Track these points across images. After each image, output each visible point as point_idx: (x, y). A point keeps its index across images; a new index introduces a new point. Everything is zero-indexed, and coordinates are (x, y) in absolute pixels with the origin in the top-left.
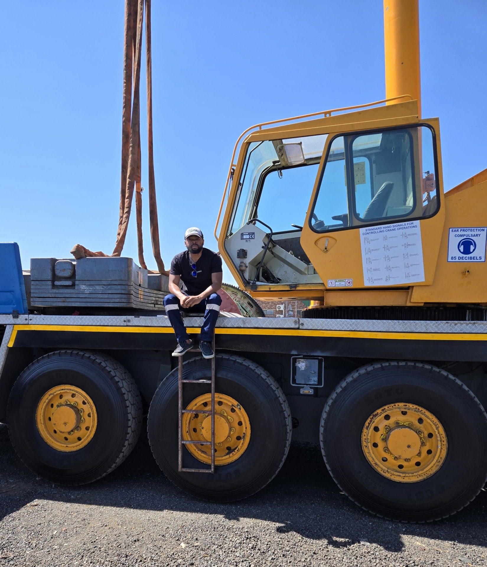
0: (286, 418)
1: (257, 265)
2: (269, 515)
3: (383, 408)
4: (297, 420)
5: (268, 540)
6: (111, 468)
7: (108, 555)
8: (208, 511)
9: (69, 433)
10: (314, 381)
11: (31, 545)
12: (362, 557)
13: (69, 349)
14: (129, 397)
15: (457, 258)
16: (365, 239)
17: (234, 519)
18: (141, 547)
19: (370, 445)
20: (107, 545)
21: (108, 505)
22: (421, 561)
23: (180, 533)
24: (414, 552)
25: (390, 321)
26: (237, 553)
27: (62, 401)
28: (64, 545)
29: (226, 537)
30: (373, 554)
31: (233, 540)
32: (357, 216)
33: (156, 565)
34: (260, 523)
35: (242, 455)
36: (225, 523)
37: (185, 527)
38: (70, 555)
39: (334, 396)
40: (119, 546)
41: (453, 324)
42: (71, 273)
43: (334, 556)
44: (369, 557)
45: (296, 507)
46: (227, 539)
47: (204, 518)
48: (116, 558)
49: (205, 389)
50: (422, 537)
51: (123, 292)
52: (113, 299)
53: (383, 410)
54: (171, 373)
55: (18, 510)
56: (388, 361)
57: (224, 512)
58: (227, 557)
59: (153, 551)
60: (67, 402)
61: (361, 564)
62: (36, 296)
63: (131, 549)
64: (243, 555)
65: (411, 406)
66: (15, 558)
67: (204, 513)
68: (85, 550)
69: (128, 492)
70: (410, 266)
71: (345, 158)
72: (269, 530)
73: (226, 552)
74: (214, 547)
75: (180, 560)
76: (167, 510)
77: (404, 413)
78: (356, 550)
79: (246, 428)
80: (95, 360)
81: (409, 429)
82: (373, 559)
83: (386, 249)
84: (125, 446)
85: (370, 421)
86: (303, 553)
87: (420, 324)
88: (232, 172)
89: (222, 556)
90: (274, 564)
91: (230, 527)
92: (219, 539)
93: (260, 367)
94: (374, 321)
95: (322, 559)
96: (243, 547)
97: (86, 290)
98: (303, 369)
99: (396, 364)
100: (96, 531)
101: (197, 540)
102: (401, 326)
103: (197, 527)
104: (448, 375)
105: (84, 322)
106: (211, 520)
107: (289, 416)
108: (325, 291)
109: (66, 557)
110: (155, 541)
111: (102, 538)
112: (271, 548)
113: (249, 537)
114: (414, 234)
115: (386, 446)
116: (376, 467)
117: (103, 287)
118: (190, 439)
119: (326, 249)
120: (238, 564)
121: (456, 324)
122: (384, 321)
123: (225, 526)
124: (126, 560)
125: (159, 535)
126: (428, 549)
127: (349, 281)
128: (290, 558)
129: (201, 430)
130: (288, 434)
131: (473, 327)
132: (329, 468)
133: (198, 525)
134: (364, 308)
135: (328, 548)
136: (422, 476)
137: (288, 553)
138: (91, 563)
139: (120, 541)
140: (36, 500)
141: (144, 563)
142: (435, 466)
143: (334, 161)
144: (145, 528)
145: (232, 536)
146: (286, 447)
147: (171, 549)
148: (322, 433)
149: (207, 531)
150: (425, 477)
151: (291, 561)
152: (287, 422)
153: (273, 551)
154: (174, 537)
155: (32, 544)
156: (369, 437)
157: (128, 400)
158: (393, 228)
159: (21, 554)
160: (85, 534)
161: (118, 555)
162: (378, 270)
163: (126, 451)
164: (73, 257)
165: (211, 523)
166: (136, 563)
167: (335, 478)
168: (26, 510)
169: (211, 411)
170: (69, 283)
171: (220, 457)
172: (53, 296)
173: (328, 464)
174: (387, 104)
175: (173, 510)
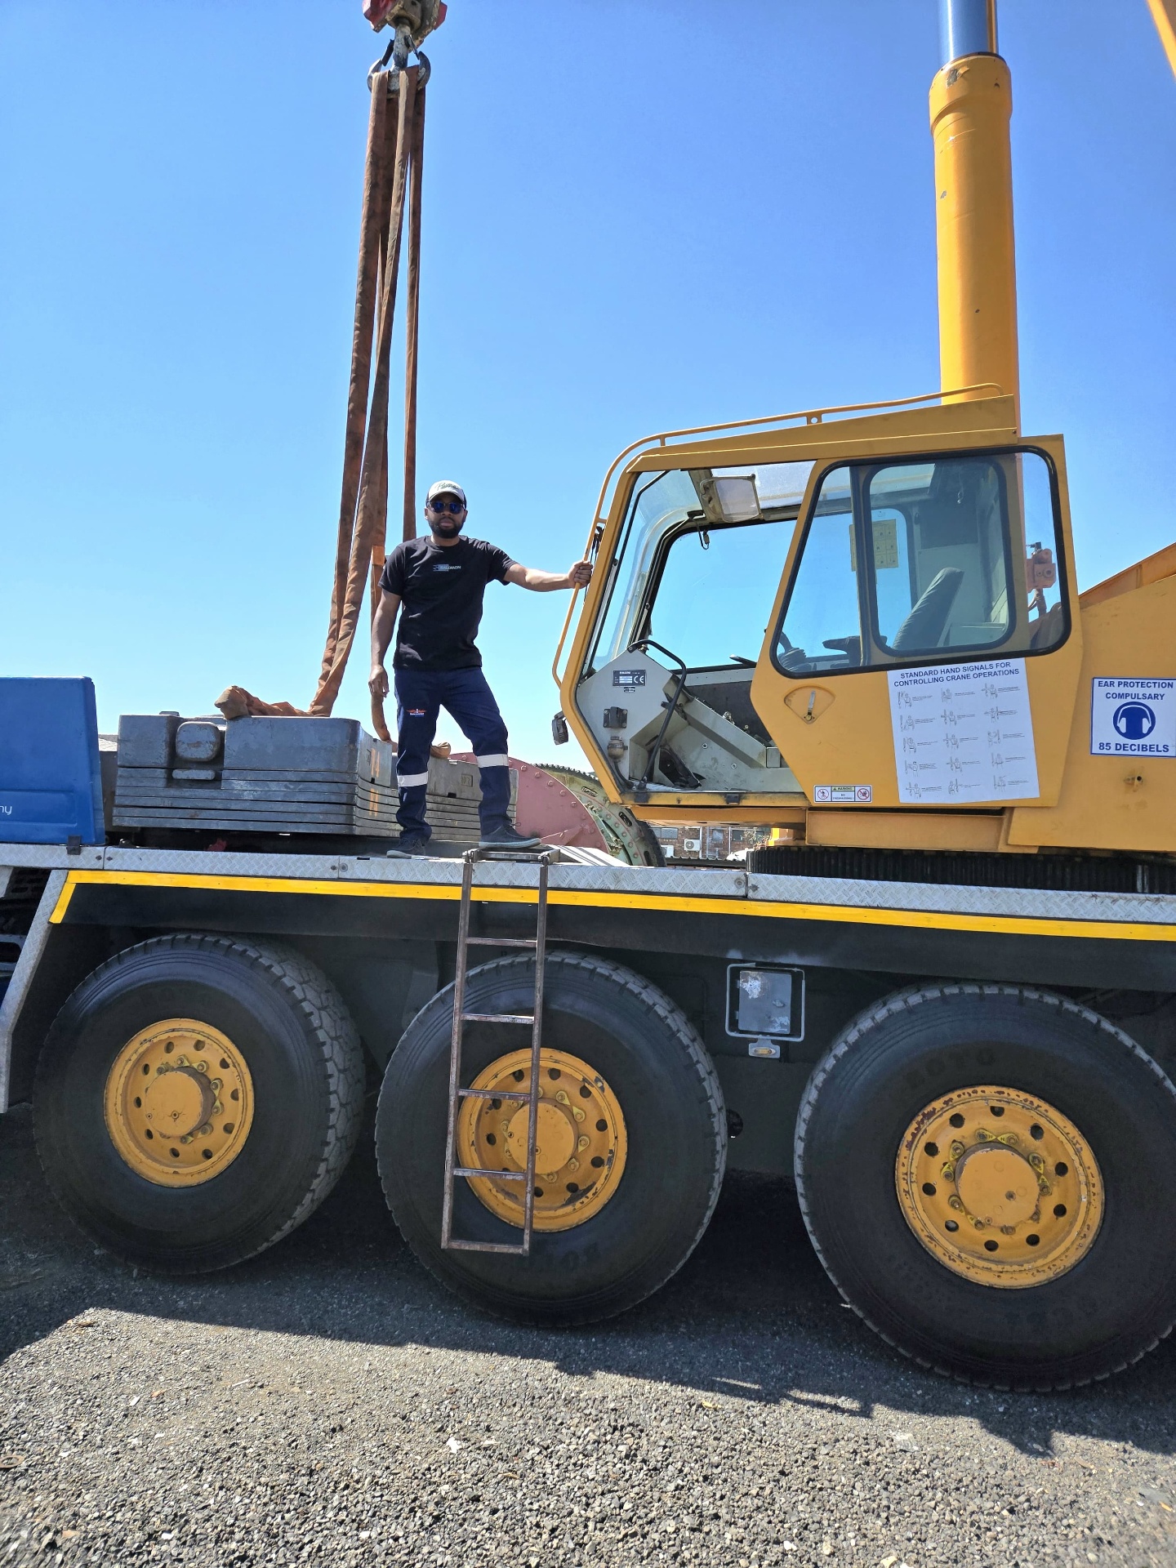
0: (714, 1116)
1: (649, 743)
2: (667, 1365)
3: (946, 1098)
4: (739, 1117)
5: (667, 1434)
6: (280, 1230)
7: (265, 1467)
8: (518, 1351)
9: (183, 1139)
10: (782, 1025)
11: (73, 1434)
12: (901, 1483)
13: (197, 931)
14: (335, 1052)
15: (1113, 746)
16: (899, 695)
17: (583, 1373)
18: (348, 1447)
19: (916, 1189)
20: (263, 1439)
21: (268, 1329)
22: (1046, 1496)
23: (447, 1410)
24: (1028, 1471)
25: (960, 887)
26: (590, 1469)
28: (156, 1437)
29: (562, 1424)
30: (927, 1476)
31: (579, 1434)
32: (880, 641)
33: (384, 1498)
34: (647, 1387)
35: (605, 1207)
36: (559, 1385)
37: (458, 1393)
38: (169, 1465)
39: (829, 1063)
40: (294, 1445)
41: (1108, 901)
42: (212, 751)
43: (830, 1481)
44: (918, 1485)
45: (735, 1346)
46: (564, 1431)
47: (506, 1368)
48: (284, 1476)
49: (518, 1038)
51: (333, 799)
52: (309, 815)
53: (946, 1103)
54: (437, 996)
55: (44, 1336)
56: (956, 983)
57: (558, 1354)
58: (563, 1480)
59: (378, 1458)
60: (182, 1062)
61: (898, 1503)
62: (127, 803)
63: (324, 1454)
64: (604, 1476)
65: (1013, 1093)
66: (30, 1471)
67: (508, 1355)
68: (207, 1451)
69: (319, 1295)
70: (1004, 760)
71: (852, 509)
72: (670, 1407)
73: (561, 1467)
74: (531, 1452)
75: (446, 1487)
76: (414, 1346)
77: (997, 1112)
78: (886, 1466)
79: (616, 1138)
80: (257, 959)
81: (1010, 1153)
82: (927, 1488)
83: (947, 719)
84: (319, 1175)
85: (916, 1129)
86: (754, 1472)
87: (1030, 897)
88: (596, 535)
89: (551, 1477)
90: (681, 1502)
91: (573, 1395)
92: (545, 1428)
93: (651, 987)
94: (923, 885)
95: (802, 1490)
96: (604, 1453)
97: (245, 793)
98: (756, 996)
99: (977, 990)
100: (235, 1400)
101: (489, 1431)
102: (986, 901)
103: (488, 1394)
104: (1099, 1021)
105: (237, 867)
106: (524, 1375)
107: (720, 1109)
108: (808, 812)
109: (160, 1471)
110: (383, 1431)
111: (251, 1420)
112: (675, 1458)
113: (619, 1425)
114: (1011, 689)
115: (956, 1193)
116: (932, 1246)
117: (286, 787)
118: (478, 1165)
119: (810, 714)
120: (591, 1501)
121: (1114, 901)
122: (947, 887)
123: (559, 1393)
124: (309, 1483)
125: (394, 1416)
126: (1062, 1463)
127: (862, 791)
128: (721, 1487)
129: (506, 1140)
130: (718, 1157)
131: (1156, 909)
132: (816, 1245)
133: (493, 1389)
134: (897, 853)
135: (815, 1459)
136: (1044, 1271)
137: (716, 1471)
138: (221, 1488)
139: (297, 1431)
140: (91, 1310)
141: (355, 1491)
142: (1075, 1246)
143: (827, 515)
144: (360, 1393)
145: (576, 1421)
146: (714, 1189)
147: (423, 1455)
148: (799, 1157)
149: (514, 1405)
150: (1050, 1274)
151: (723, 1493)
152: (715, 1124)
153: (679, 1465)
154: (430, 1420)
155: (75, 1431)
156: (914, 1170)
157: (331, 1059)
158: (964, 673)
159: (47, 1460)
160: (210, 1408)
161: (290, 1469)
162: (932, 766)
163: (320, 1185)
164: (218, 712)
165: (524, 1382)
166: (334, 1492)
167: (831, 1271)
168: (64, 1336)
169: (530, 1094)
170: (207, 774)
171: (550, 1209)
172: (166, 805)
173: (814, 1235)
174: (945, 401)
175: (430, 1345)
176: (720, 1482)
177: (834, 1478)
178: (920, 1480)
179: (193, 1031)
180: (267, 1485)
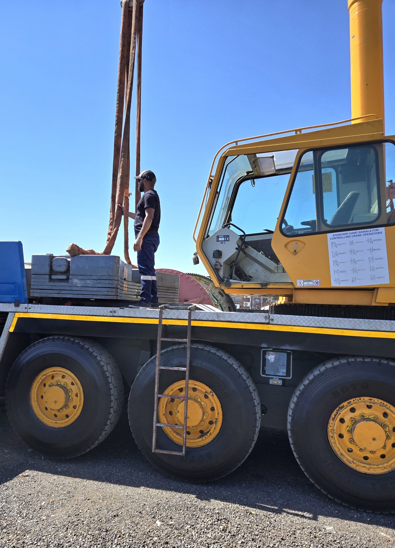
0: (256, 406)
1: (230, 264)
2: (238, 498)
3: (348, 401)
4: (265, 407)
5: (238, 523)
6: (94, 444)
7: (90, 528)
8: (182, 491)
9: (59, 411)
10: (283, 373)
11: (22, 514)
12: (329, 545)
13: (62, 335)
14: (113, 380)
16: (332, 243)
17: (206, 500)
18: (120, 522)
19: (336, 436)
20: (89, 518)
21: (90, 479)
23: (156, 511)
24: (379, 543)
25: (356, 320)
26: (209, 534)
27: (54, 381)
28: (51, 516)
29: (198, 517)
30: (339, 543)
31: (205, 521)
32: (325, 222)
33: (133, 541)
34: (230, 506)
35: (214, 439)
36: (197, 503)
37: (160, 505)
38: (56, 526)
39: (302, 387)
40: (100, 521)
42: (66, 268)
45: (264, 492)
46: (199, 520)
47: (177, 497)
48: (97, 532)
49: (181, 376)
50: (386, 527)
51: (110, 286)
52: (101, 292)
53: (348, 403)
54: (150, 360)
55: (11, 480)
56: (354, 357)
57: (197, 492)
58: (199, 538)
59: (131, 527)
60: (58, 383)
62: (35, 288)
63: (111, 524)
64: (214, 537)
65: (376, 400)
66: (7, 527)
67: (178, 492)
68: (69, 522)
69: (108, 468)
70: (375, 269)
71: (314, 168)
72: (239, 513)
73: (198, 533)
74: (187, 527)
75: (156, 538)
76: (143, 487)
77: (369, 407)
78: (323, 539)
79: (218, 414)
80: (83, 346)
81: (374, 423)
83: (352, 252)
84: (108, 425)
85: (336, 413)
86: (271, 538)
87: (385, 323)
88: (210, 182)
89: (195, 536)
91: (202, 507)
92: (192, 518)
93: (232, 357)
94: (341, 319)
95: (290, 546)
96: (214, 529)
97: (78, 284)
98: (272, 361)
99: (362, 360)
100: (79, 504)
101: (171, 519)
102: (366, 325)
103: (171, 506)
105: (76, 311)
106: (184, 499)
107: (258, 404)
108: (294, 290)
109: (53, 529)
110: (132, 517)
111: (85, 511)
112: (241, 531)
113: (220, 519)
114: (378, 240)
115: (352, 438)
116: (342, 457)
117: (93, 282)
118: (166, 422)
119: (295, 251)
120: (210, 546)
122: (351, 319)
123: (197, 506)
124: (106, 535)
125: (137, 512)
126: (393, 540)
127: (316, 282)
128: (259, 543)
129: (176, 414)
130: (257, 422)
132: (296, 456)
133: (173, 504)
134: (330, 306)
135: (295, 535)
136: (387, 468)
137: (256, 537)
138: (75, 535)
139: (101, 516)
140: (28, 471)
141: (123, 538)
143: (303, 171)
144: (124, 503)
145: (204, 516)
146: (256, 434)
147: (148, 526)
148: (289, 422)
149: (181, 510)
150: (390, 469)
151: (260, 545)
152: (256, 410)
153: (243, 534)
154: (150, 514)
155: (23, 513)
156: (335, 428)
157: (111, 383)
158: (359, 234)
159: (13, 523)
160: (70, 506)
161: (99, 529)
162: (345, 271)
163: (108, 428)
164: (67, 254)
165: (184, 502)
166: (115, 538)
167: (302, 465)
168: (18, 480)
169: (185, 397)
170: (64, 277)
171: (193, 439)
172: (49, 288)
173: (295, 452)
174: (353, 122)
175: (150, 488)
176: (259, 541)
177: (302, 542)
178: (336, 544)
179: (61, 371)
180: (91, 535)
